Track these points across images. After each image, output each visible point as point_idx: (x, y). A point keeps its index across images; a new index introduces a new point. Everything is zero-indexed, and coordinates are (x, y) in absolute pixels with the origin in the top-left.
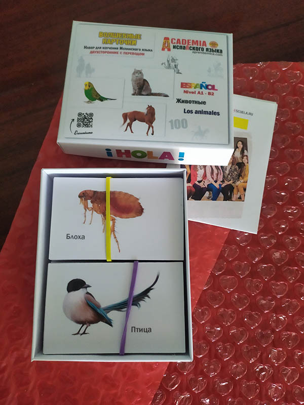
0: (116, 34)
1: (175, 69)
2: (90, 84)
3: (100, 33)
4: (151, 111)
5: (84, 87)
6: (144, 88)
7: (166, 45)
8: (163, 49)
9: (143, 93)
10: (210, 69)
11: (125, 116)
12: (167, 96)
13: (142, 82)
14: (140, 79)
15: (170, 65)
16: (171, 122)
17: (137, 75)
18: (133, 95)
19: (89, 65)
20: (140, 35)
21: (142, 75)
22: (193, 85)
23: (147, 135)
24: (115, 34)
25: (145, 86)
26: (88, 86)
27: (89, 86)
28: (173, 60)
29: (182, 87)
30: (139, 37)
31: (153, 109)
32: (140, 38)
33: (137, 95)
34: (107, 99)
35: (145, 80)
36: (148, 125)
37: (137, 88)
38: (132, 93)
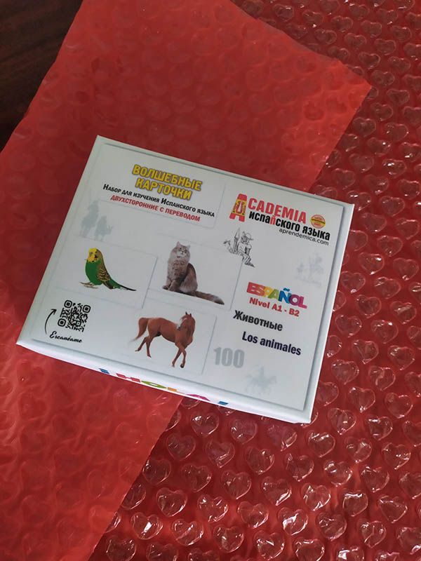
0: (162, 173)
1: (245, 256)
2: (98, 254)
3: (136, 166)
4: (189, 324)
5: (86, 256)
6: (186, 280)
7: (239, 210)
8: (232, 216)
9: (183, 289)
10: (302, 266)
11: (144, 324)
12: (220, 302)
13: (184, 267)
14: (183, 263)
15: (237, 246)
16: (218, 351)
17: (179, 254)
18: (166, 288)
19: (104, 219)
20: (201, 183)
21: (188, 256)
22: (268, 291)
23: (174, 366)
24: (160, 173)
25: (187, 277)
26: (93, 256)
27: (96, 257)
28: (246, 239)
29: (249, 291)
30: (197, 185)
31: (193, 321)
32: (199, 189)
33: (171, 290)
34: (119, 286)
35: (190, 266)
36: (177, 349)
37: (174, 277)
38: (165, 284)
